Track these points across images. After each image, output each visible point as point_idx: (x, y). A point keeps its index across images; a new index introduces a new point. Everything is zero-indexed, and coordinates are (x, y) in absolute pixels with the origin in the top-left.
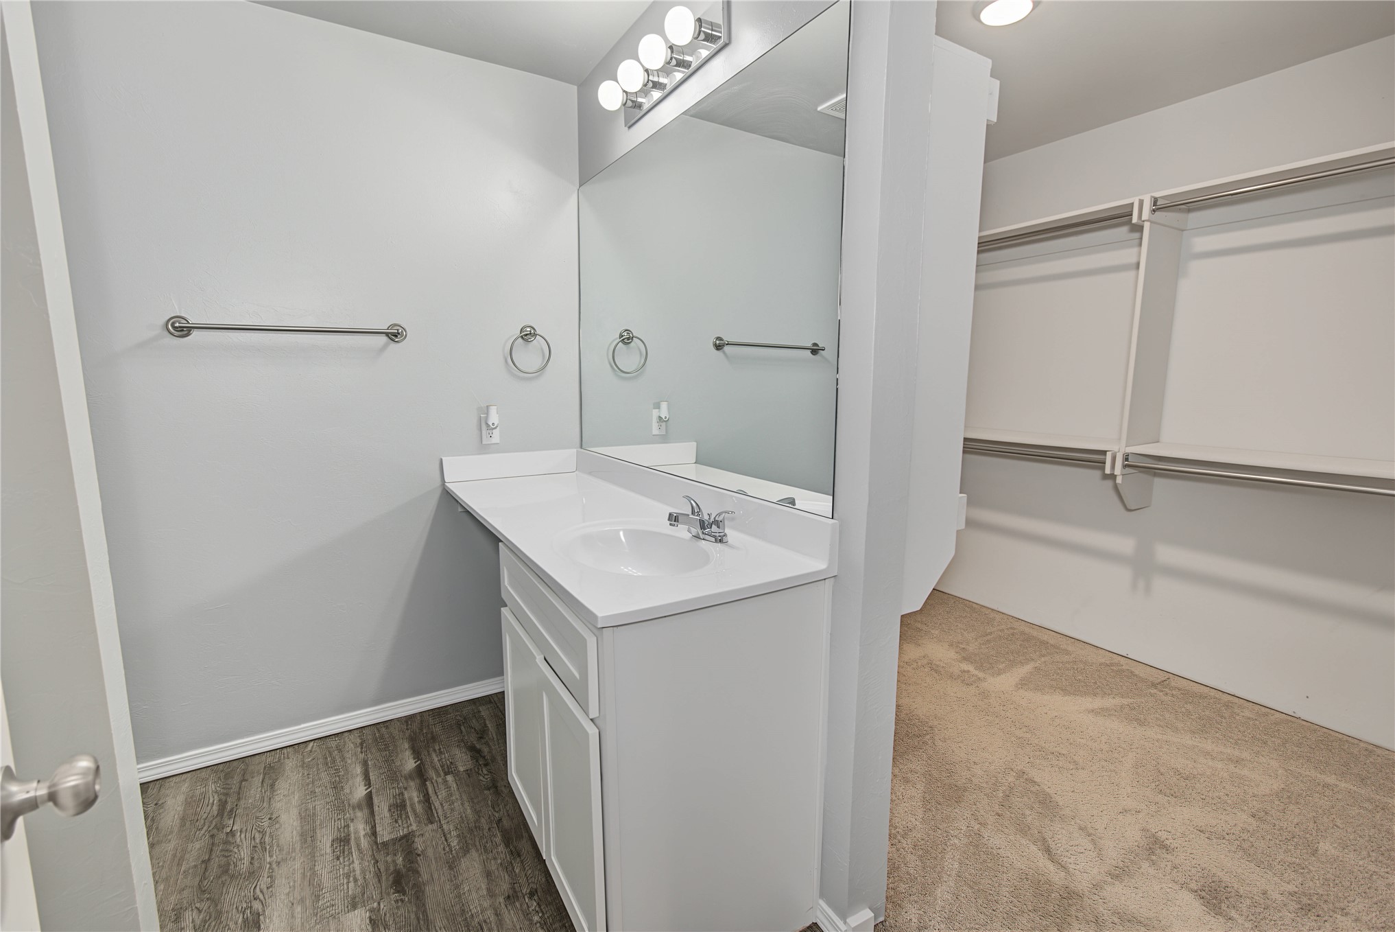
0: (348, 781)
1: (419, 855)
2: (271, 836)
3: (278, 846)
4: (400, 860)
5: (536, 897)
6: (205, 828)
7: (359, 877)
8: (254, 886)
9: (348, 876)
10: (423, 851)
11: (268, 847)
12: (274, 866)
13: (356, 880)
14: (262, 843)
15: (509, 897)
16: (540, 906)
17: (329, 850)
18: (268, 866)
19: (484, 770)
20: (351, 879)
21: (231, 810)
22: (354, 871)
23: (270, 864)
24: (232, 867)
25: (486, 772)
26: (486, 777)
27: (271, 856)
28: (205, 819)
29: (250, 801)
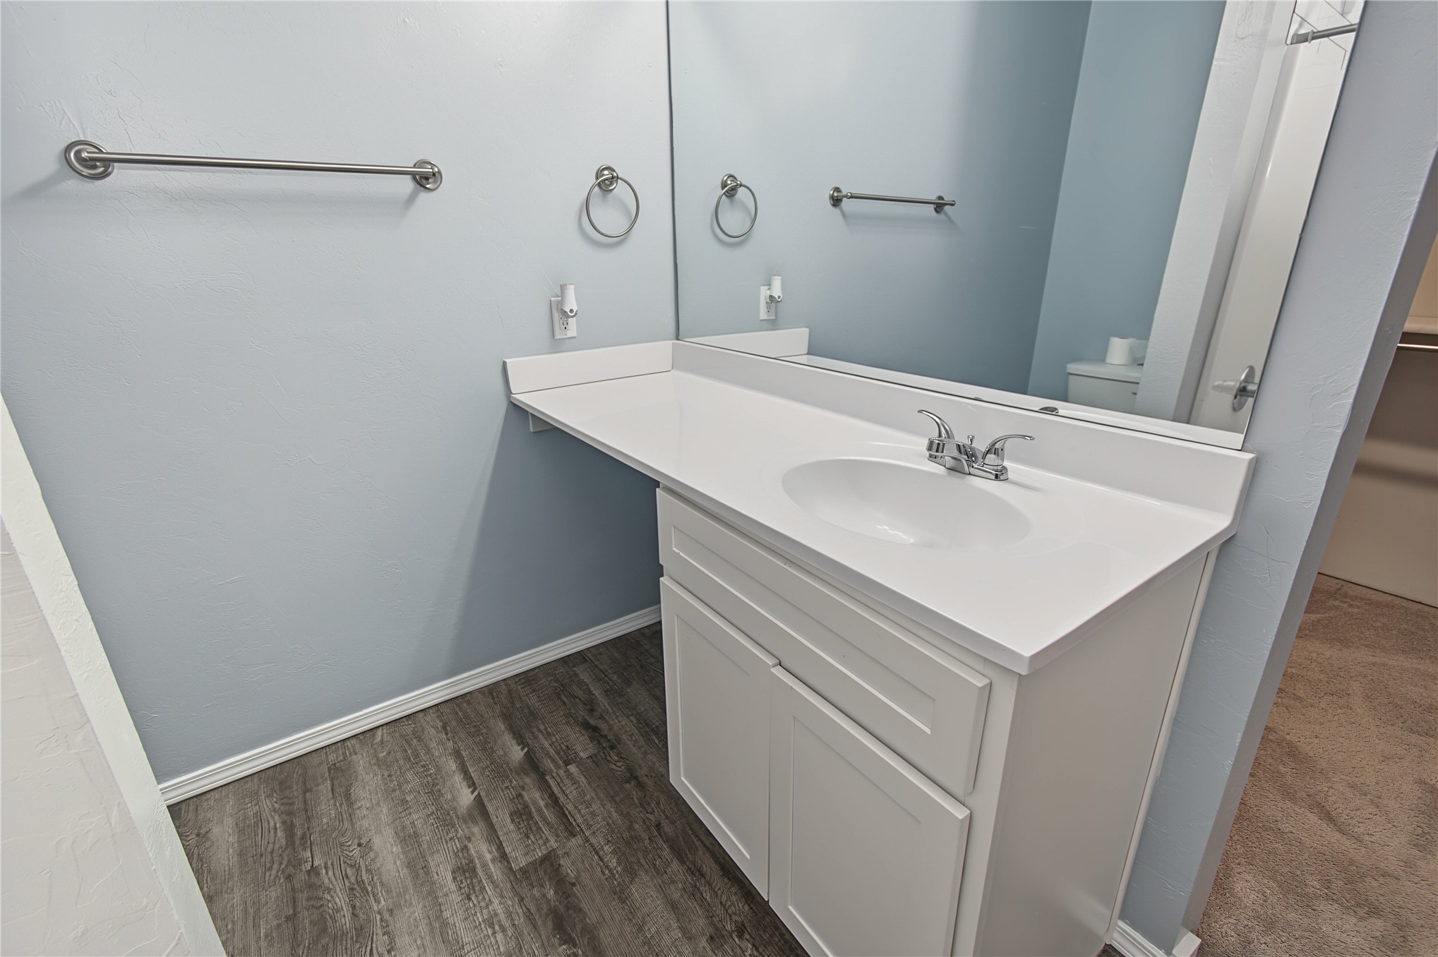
0: (444, 782)
1: (573, 884)
2: (368, 871)
3: (382, 884)
4: (551, 893)
5: (747, 936)
6: (275, 866)
7: (507, 924)
8: (369, 948)
9: (492, 926)
10: (576, 878)
11: (370, 889)
12: (386, 916)
13: (504, 930)
14: (360, 883)
15: (712, 938)
16: (757, 949)
17: (453, 887)
18: (378, 917)
19: (612, 754)
20: (497, 928)
21: (303, 837)
22: (496, 915)
23: (379, 913)
24: (329, 923)
25: (616, 758)
26: (619, 764)
27: (377, 901)
28: (272, 853)
29: (325, 820)
